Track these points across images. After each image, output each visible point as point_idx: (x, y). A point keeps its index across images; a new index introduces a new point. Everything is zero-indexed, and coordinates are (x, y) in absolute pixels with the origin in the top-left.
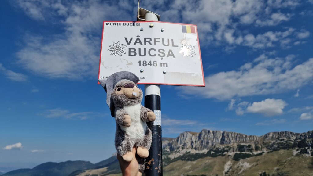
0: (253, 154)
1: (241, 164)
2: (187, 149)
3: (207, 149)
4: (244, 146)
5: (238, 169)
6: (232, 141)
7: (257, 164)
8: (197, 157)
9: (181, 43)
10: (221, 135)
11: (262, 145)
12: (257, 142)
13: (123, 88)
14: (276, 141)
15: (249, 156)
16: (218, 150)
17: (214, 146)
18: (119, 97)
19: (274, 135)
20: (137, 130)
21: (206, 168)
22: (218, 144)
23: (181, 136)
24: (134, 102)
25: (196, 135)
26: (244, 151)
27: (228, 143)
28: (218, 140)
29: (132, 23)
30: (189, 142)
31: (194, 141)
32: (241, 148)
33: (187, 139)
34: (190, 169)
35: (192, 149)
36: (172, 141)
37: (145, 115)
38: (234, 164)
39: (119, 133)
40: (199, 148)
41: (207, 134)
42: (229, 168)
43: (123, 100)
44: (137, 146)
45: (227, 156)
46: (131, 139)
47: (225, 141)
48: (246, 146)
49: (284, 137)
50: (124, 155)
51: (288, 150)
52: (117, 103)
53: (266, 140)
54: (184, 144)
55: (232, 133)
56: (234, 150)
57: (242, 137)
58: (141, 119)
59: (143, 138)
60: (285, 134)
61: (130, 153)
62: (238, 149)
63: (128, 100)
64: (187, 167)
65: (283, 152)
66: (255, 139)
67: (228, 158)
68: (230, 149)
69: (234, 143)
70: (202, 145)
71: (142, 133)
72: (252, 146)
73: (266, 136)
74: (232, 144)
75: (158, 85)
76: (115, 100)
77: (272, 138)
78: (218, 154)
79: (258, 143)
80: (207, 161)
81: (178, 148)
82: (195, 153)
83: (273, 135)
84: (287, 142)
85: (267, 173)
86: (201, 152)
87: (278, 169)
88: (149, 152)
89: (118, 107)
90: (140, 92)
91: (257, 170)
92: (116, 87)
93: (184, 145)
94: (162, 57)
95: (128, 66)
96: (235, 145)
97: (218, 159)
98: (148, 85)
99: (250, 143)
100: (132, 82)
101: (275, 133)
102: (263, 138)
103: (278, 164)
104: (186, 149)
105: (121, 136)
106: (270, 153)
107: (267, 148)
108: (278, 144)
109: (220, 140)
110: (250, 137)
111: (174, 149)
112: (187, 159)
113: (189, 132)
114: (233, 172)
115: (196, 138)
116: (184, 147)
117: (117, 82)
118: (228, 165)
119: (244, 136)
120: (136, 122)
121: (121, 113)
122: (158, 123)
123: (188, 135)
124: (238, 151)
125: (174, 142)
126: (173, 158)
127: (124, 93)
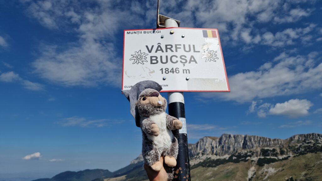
0: (278, 158)
1: (266, 170)
2: (208, 154)
3: (229, 155)
4: (268, 150)
5: (262, 175)
6: (255, 145)
7: (283, 170)
8: (218, 163)
9: (202, 48)
10: (243, 139)
11: (288, 149)
12: (282, 145)
13: (149, 97)
14: (303, 144)
15: (273, 161)
16: (241, 155)
17: (235, 151)
18: (145, 106)
19: (301, 138)
20: (164, 139)
21: (228, 175)
22: (240, 149)
23: (201, 141)
24: (160, 110)
25: (216, 140)
26: (268, 155)
27: (250, 147)
28: (240, 145)
29: (152, 30)
30: (209, 148)
31: (215, 146)
32: (264, 152)
33: (207, 144)
34: (212, 175)
35: (212, 154)
36: (192, 147)
37: (172, 123)
38: (258, 170)
39: (147, 143)
40: (220, 153)
41: (228, 139)
42: (253, 174)
43: (149, 109)
44: (164, 155)
45: (250, 162)
46: (159, 149)
47: (247, 146)
48: (270, 150)
49: (311, 139)
50: (152, 164)
51: (316, 153)
52: (143, 113)
53: (291, 143)
54: (204, 149)
55: (254, 137)
56: (258, 155)
57: (265, 140)
58: (167, 127)
59: (170, 147)
60: (312, 136)
61: (158, 162)
62: (262, 153)
63: (154, 109)
64: (208, 174)
65: (311, 156)
66: (280, 143)
67: (252, 164)
68: (253, 154)
69: (257, 147)
70: (223, 150)
71: (169, 142)
72: (276, 150)
73: (291, 139)
74: (255, 148)
75: (181, 92)
76: (141, 110)
77: (298, 141)
78: (240, 159)
79: (283, 147)
80: (229, 167)
81: (198, 154)
82: (215, 159)
83: (299, 138)
84: (314, 144)
85: (294, 179)
86: (222, 158)
87: (306, 175)
88: (177, 160)
89: (144, 116)
90: (164, 101)
91: (284, 176)
92: (140, 97)
93: (204, 151)
94: (184, 64)
95: (150, 74)
96: (259, 150)
97: (241, 165)
98: (171, 93)
99: (274, 147)
100: (156, 91)
101: (301, 135)
102: (288, 141)
103: (305, 169)
104: (206, 154)
105: (149, 146)
106: (296, 157)
107: (293, 152)
108: (305, 147)
109: (242, 145)
110: (274, 140)
111: (194, 155)
112: (207, 165)
113: (209, 137)
114: (258, 178)
115: (217, 144)
116: (204, 153)
117: (141, 92)
118: (252, 171)
119: (268, 140)
120: (162, 130)
121: (148, 122)
122: (183, 131)
123: (207, 140)
124: (261, 156)
125: (194, 148)
126: (193, 164)
127: (150, 102)
